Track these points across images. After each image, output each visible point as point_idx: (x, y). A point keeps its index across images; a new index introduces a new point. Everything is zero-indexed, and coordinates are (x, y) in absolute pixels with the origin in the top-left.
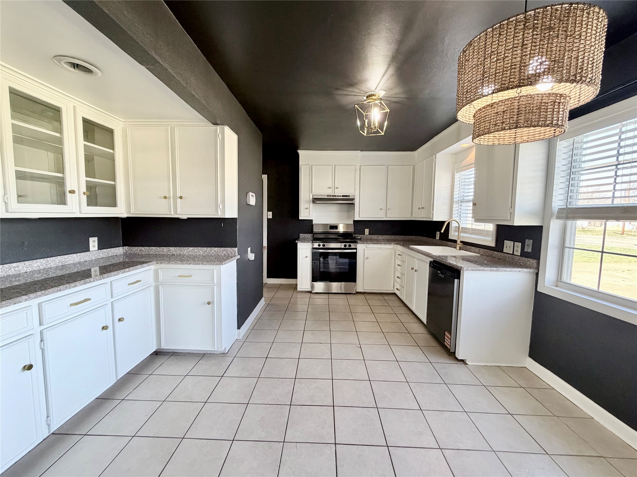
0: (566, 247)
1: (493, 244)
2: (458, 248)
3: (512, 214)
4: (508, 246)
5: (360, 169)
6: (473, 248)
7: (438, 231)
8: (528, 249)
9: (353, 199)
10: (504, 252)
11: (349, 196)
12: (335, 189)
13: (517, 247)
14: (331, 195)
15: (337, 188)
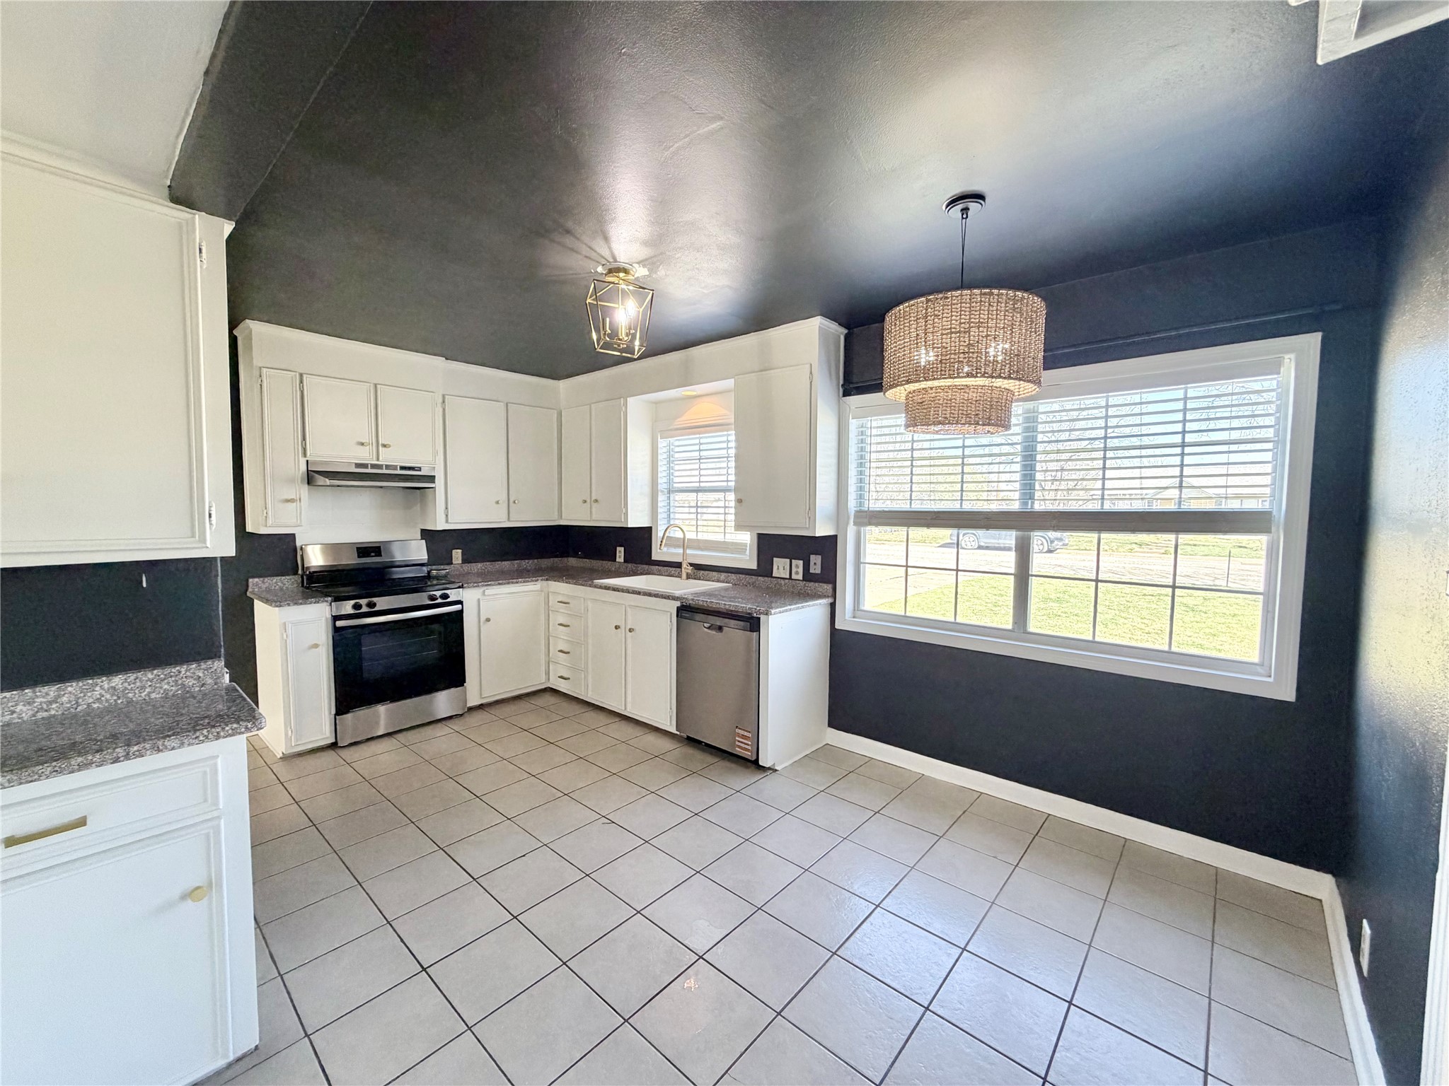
0: (861, 563)
1: (754, 566)
2: (684, 576)
3: (812, 519)
4: (781, 567)
5: (444, 402)
6: (715, 574)
7: (621, 546)
8: (816, 568)
9: (431, 479)
10: (773, 575)
11: (420, 468)
12: (380, 448)
13: (797, 566)
14: (367, 464)
15: (384, 446)
